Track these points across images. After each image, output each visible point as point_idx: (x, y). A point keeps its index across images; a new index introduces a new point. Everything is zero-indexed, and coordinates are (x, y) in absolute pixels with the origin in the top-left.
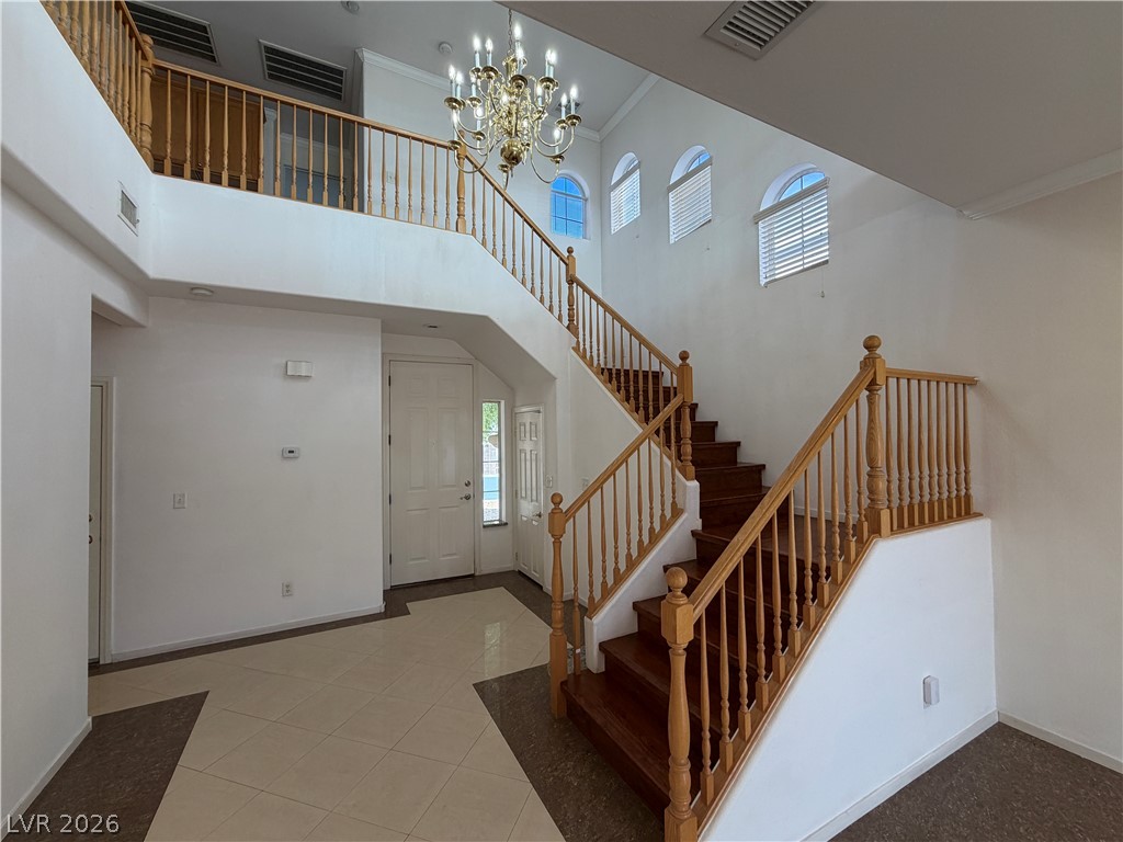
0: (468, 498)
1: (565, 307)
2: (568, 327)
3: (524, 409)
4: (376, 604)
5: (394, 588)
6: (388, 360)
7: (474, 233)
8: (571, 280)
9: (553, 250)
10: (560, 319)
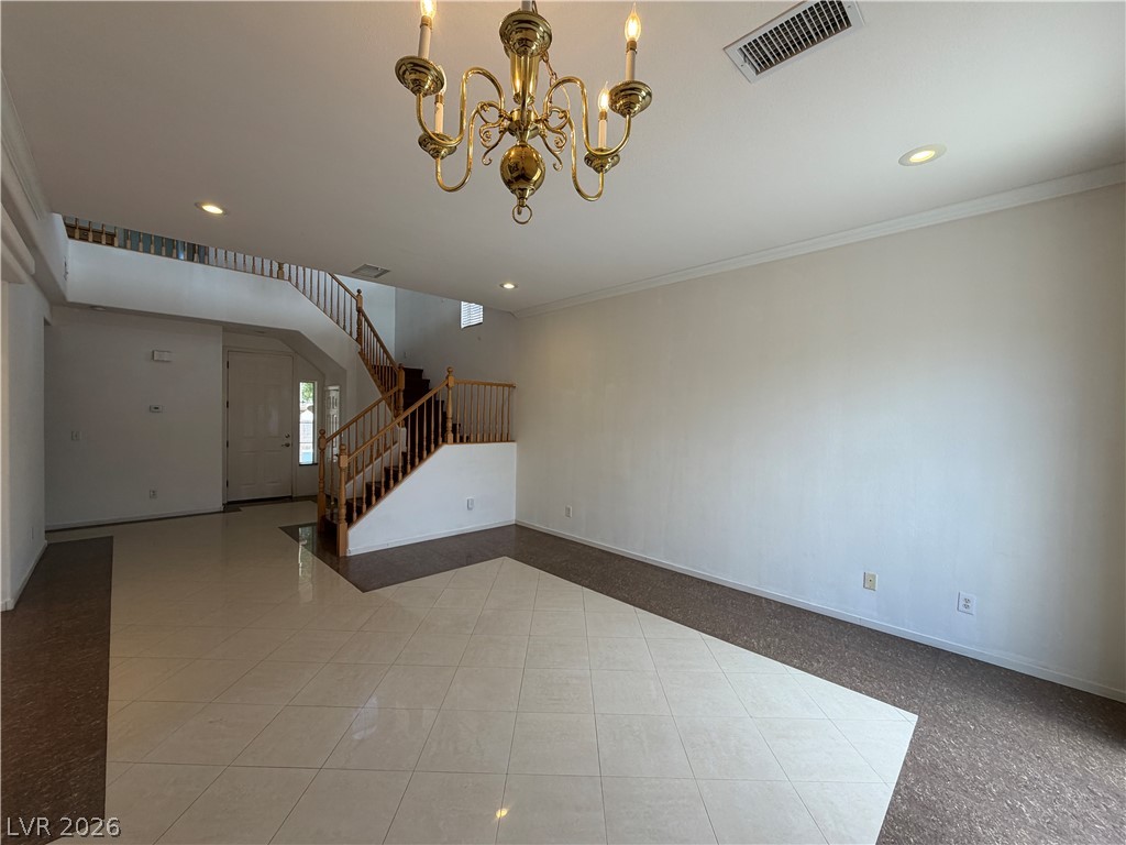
0: (288, 445)
1: (355, 326)
2: (357, 340)
3: (331, 388)
4: (219, 506)
5: (229, 503)
6: (227, 351)
7: (290, 279)
8: (359, 310)
9: (346, 289)
10: (351, 335)
